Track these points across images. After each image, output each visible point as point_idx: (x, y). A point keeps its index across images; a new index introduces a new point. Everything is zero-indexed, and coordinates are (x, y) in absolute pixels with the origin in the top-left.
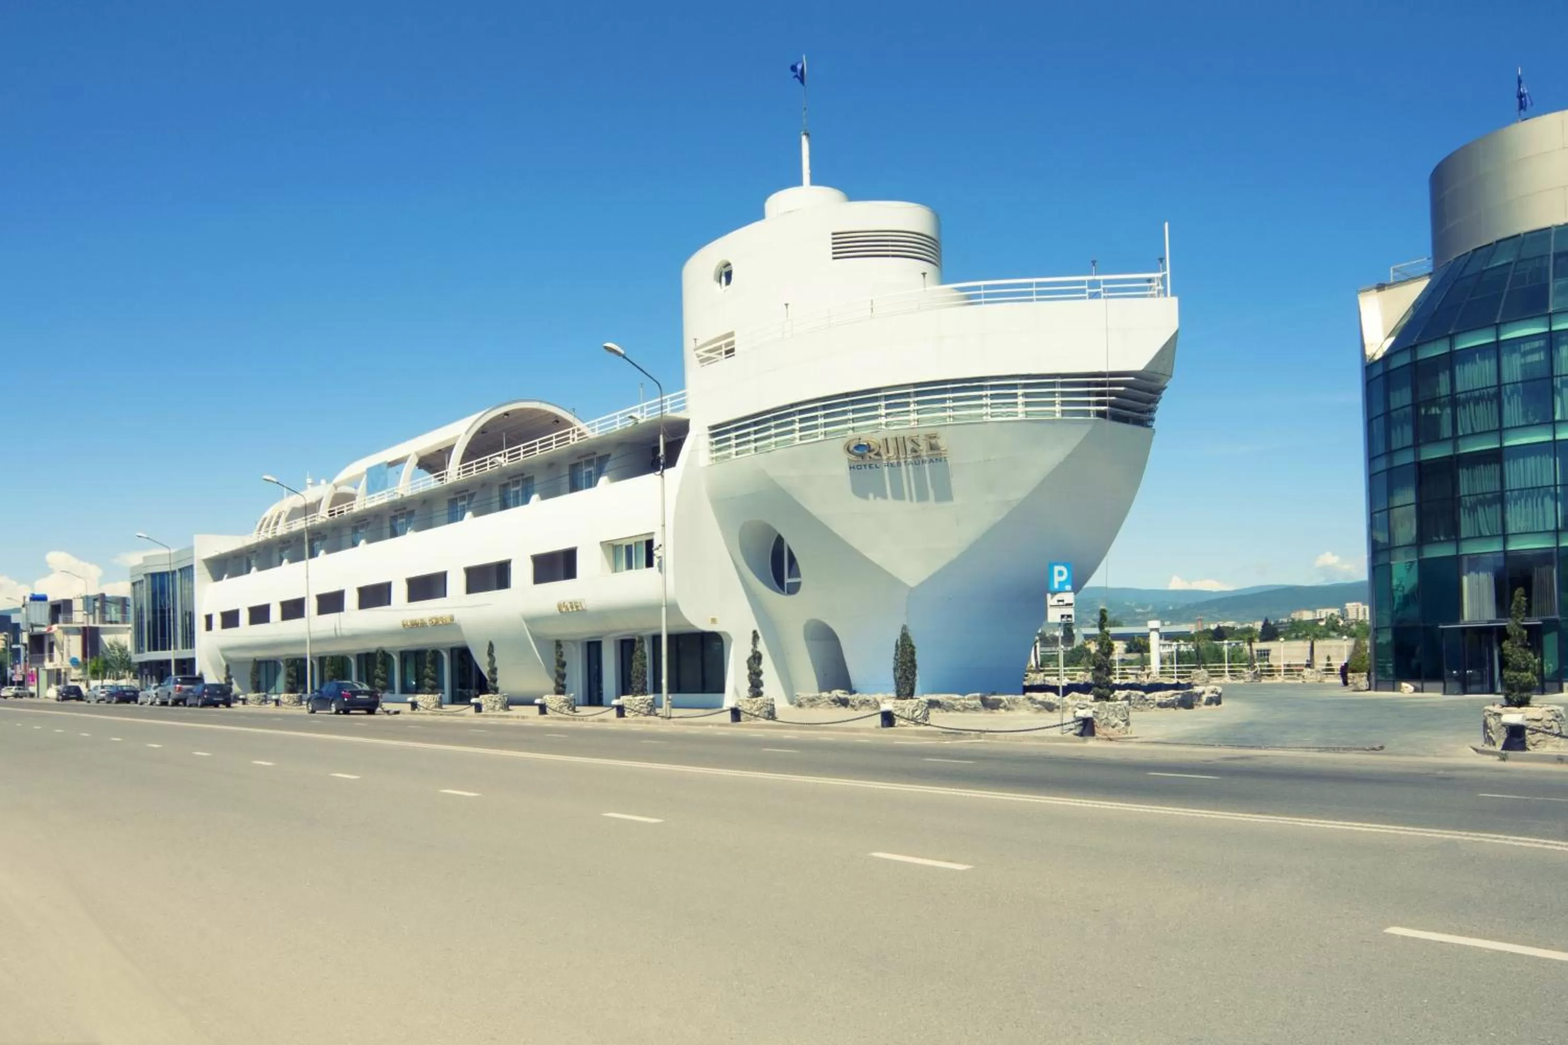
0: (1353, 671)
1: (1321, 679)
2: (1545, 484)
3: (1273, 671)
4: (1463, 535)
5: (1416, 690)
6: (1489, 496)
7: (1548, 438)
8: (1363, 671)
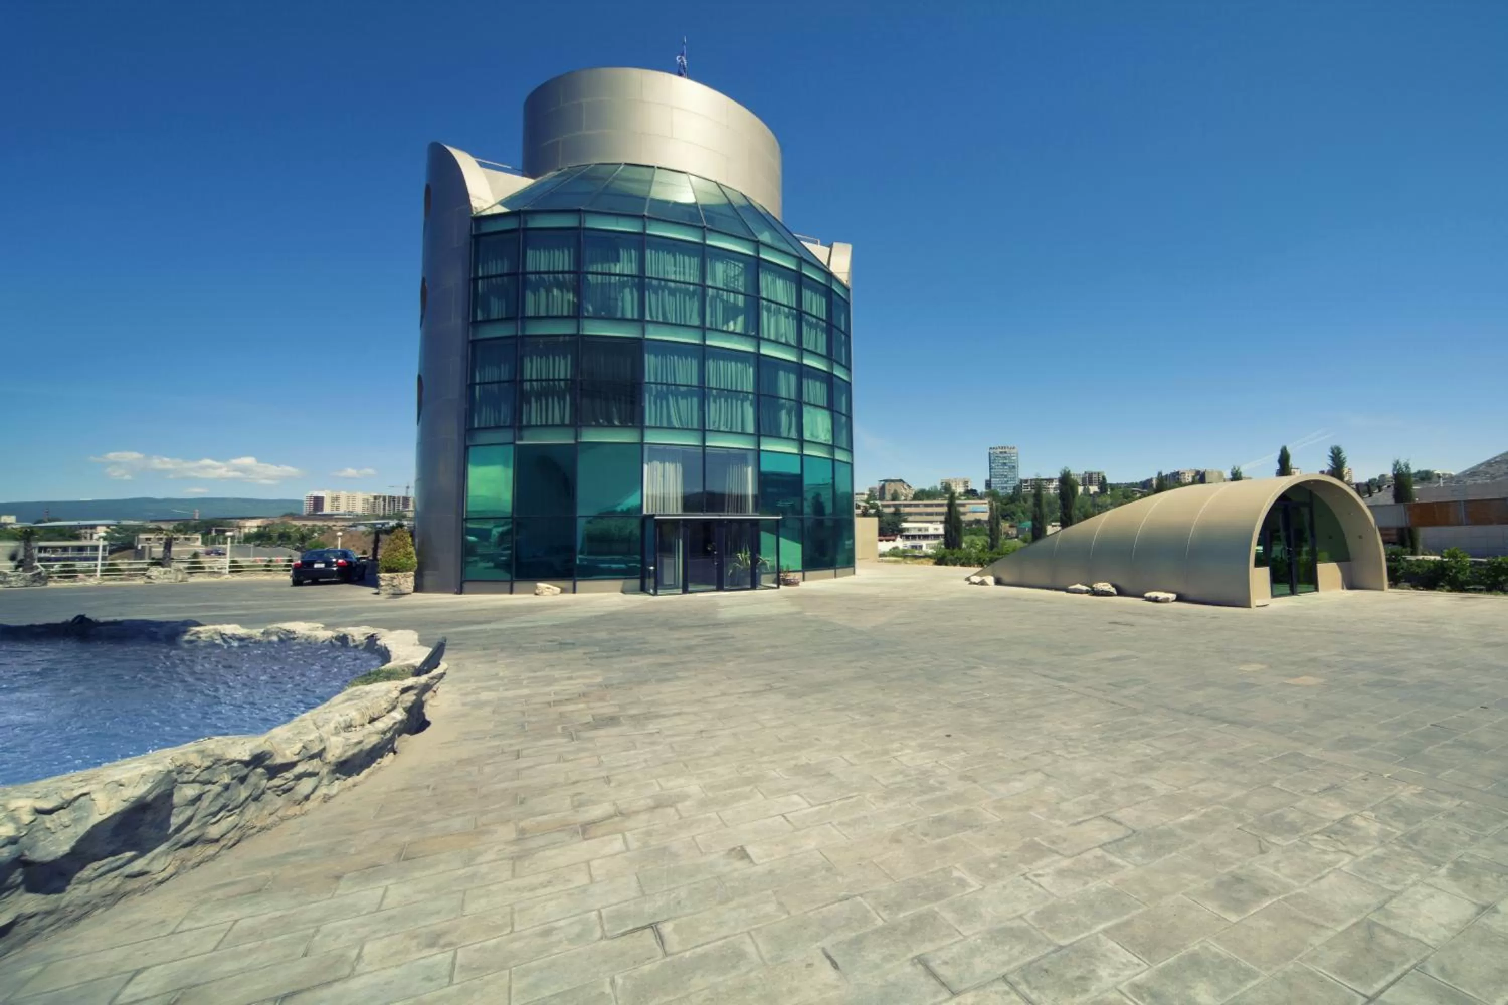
0: (389, 570)
1: (183, 578)
2: (745, 390)
3: (75, 571)
4: (647, 423)
5: (563, 591)
6: (682, 389)
7: (750, 349)
8: (410, 570)
